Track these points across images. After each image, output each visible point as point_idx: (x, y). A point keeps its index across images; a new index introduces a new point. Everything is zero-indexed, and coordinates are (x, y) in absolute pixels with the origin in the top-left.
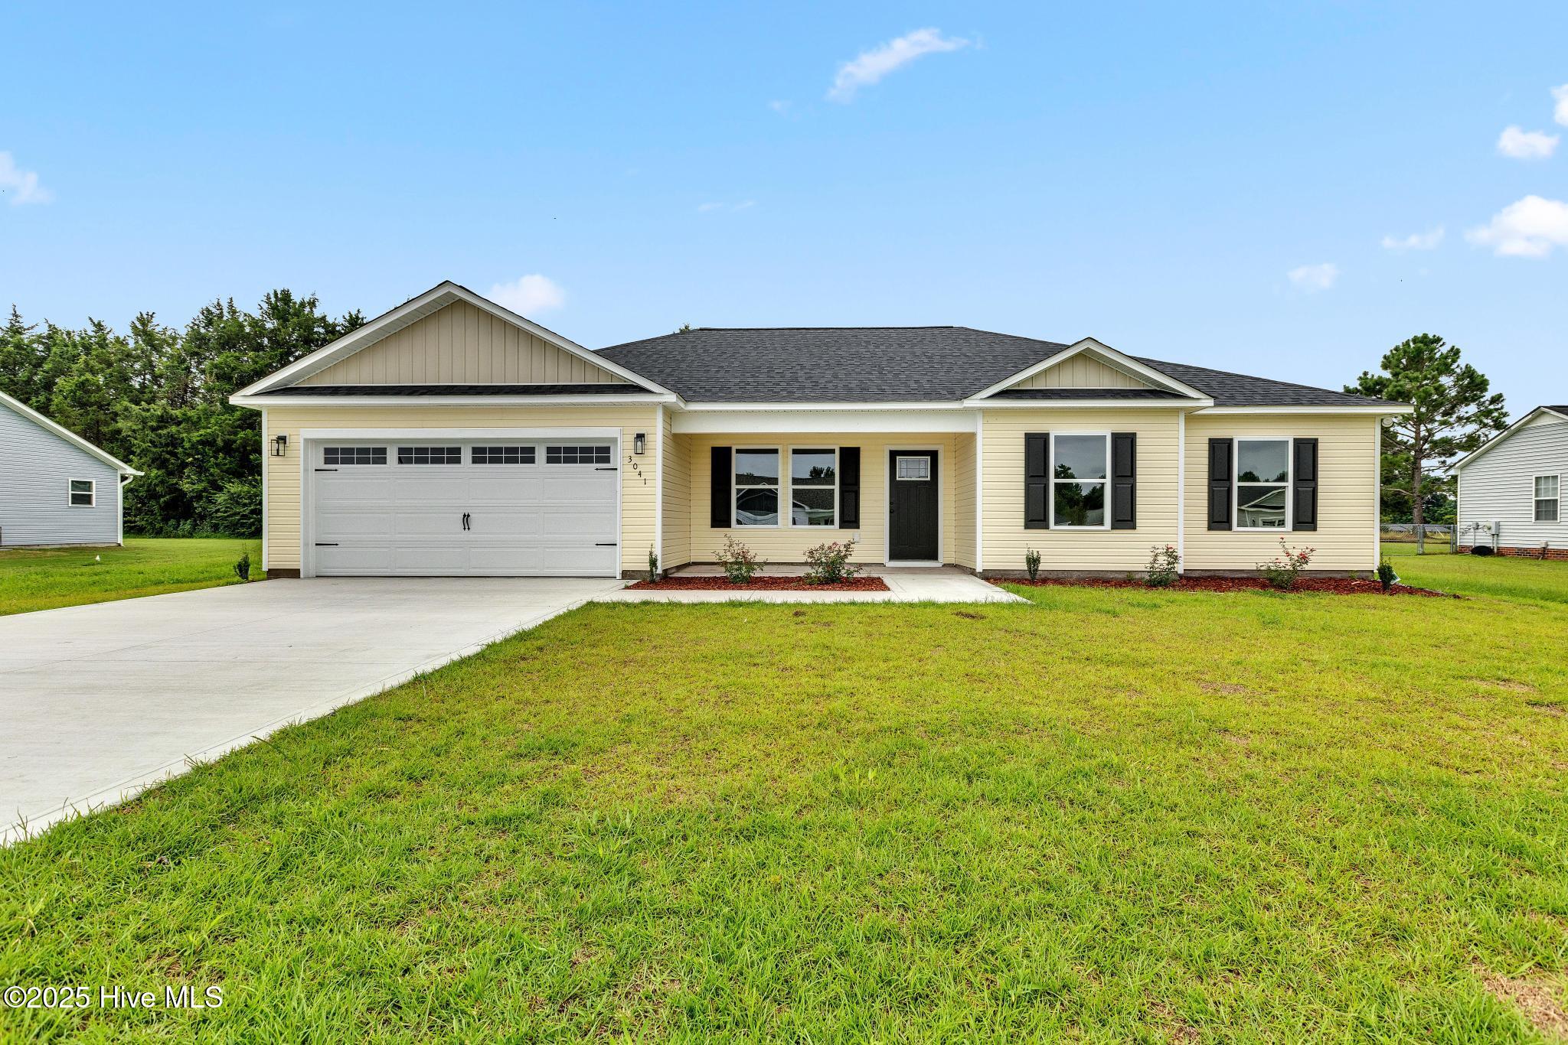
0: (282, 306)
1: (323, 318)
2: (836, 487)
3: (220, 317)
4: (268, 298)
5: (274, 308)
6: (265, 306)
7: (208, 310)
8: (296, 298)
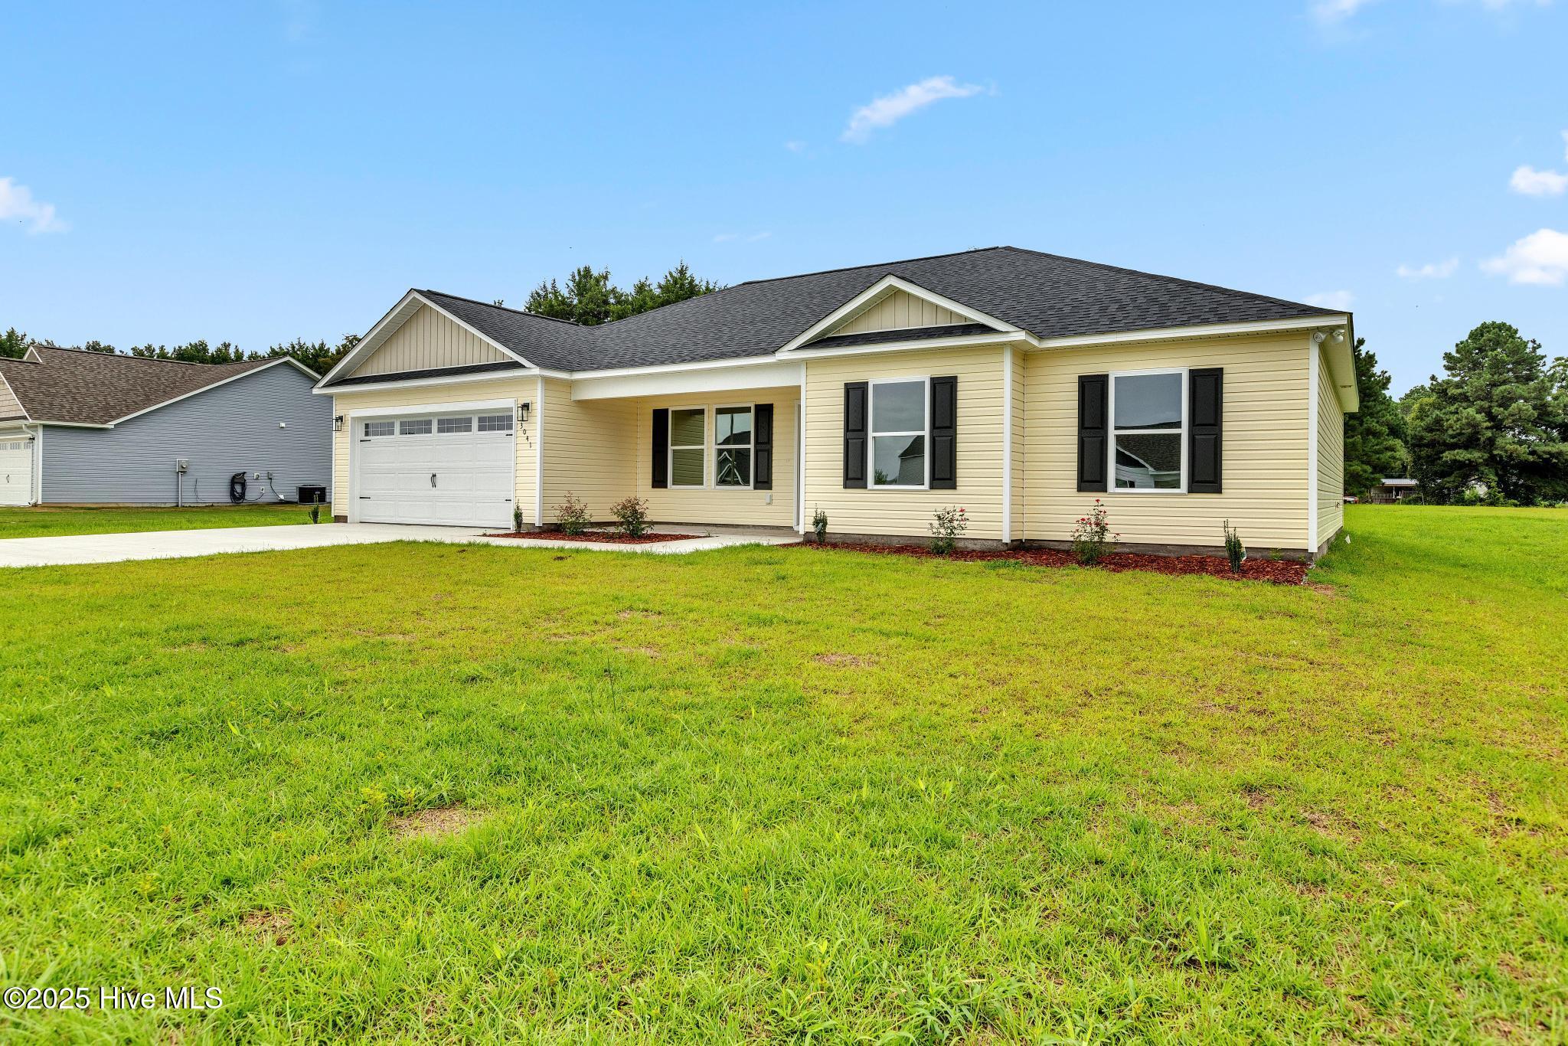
0: (585, 281)
1: (613, 291)
2: (751, 446)
3: (546, 296)
4: (574, 277)
5: (578, 284)
6: (571, 284)
7: (537, 293)
8: (595, 273)
